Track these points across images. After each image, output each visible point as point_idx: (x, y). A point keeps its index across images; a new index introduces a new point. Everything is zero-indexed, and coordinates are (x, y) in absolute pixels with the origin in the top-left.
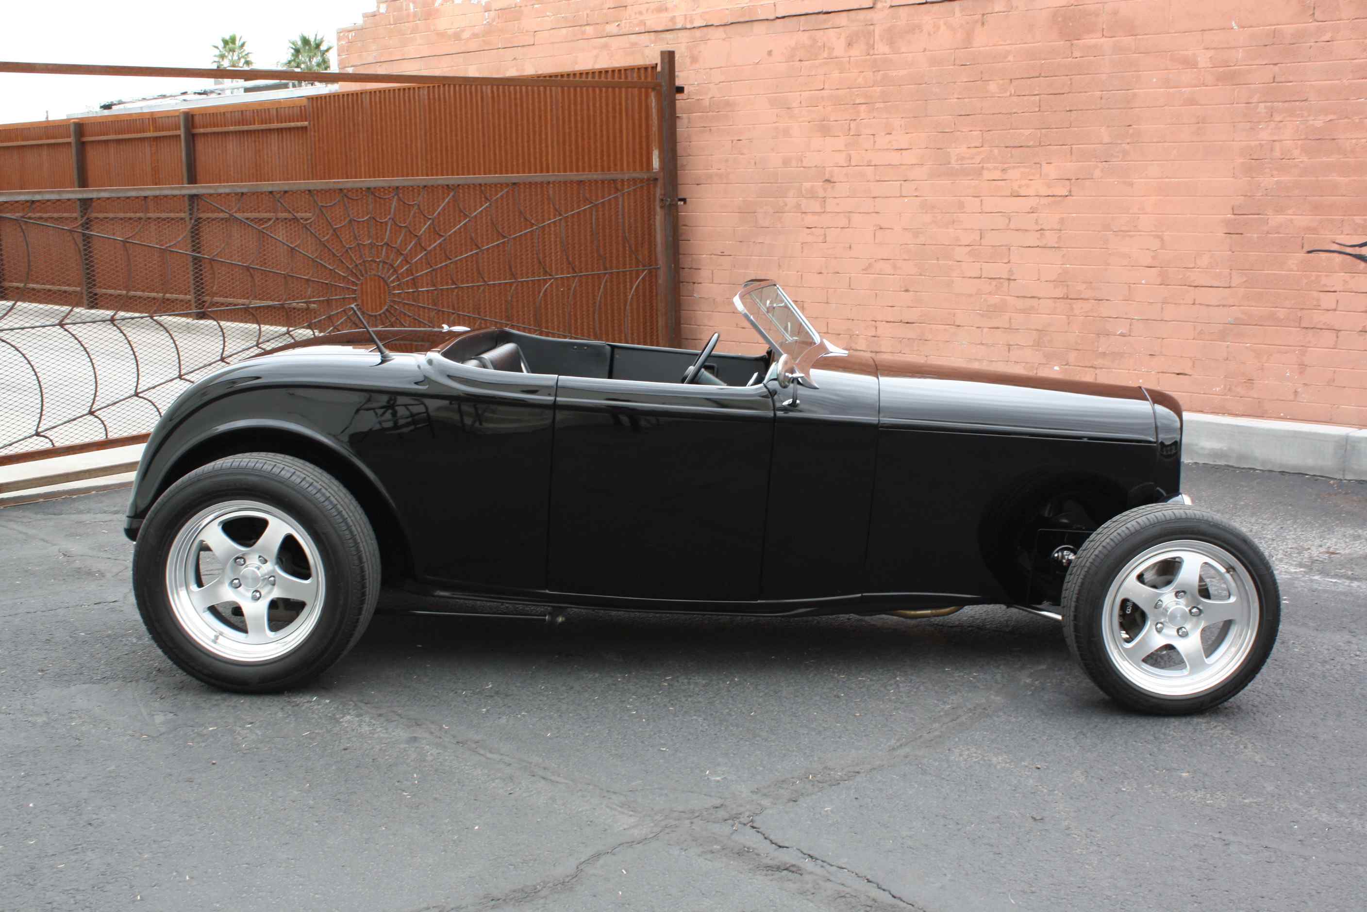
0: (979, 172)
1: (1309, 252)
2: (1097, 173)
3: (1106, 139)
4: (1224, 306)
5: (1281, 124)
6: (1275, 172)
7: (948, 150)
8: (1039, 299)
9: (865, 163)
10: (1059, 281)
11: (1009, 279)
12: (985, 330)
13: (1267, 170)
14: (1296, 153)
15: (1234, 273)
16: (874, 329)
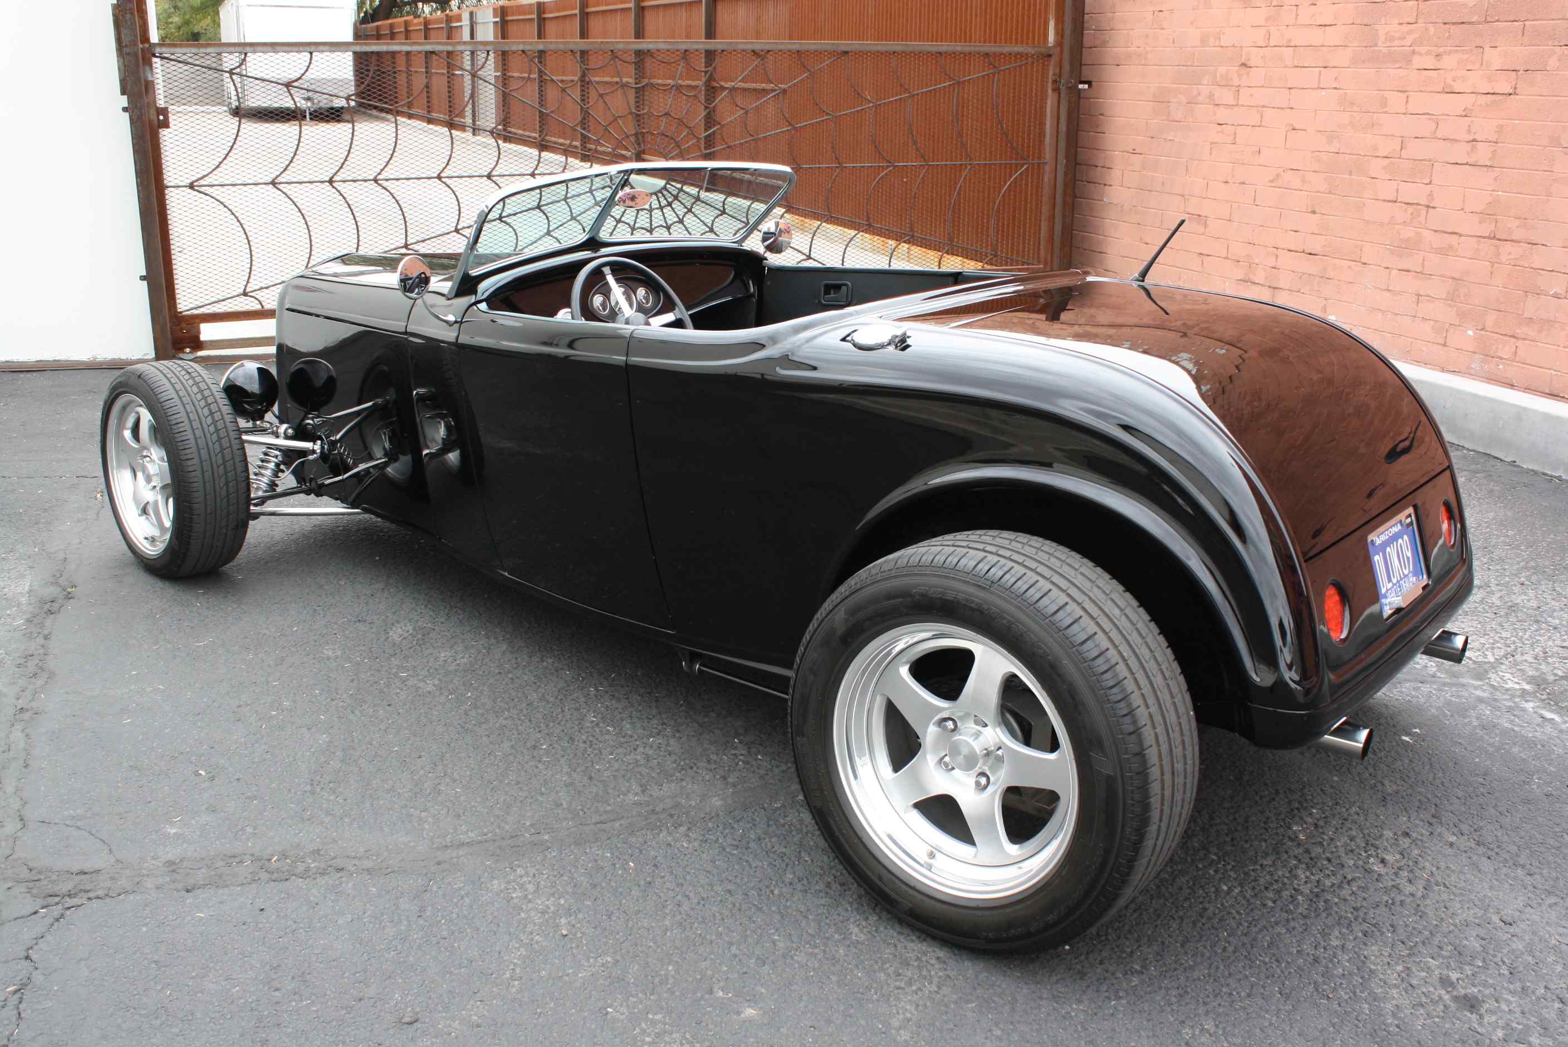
0: (1407, 59)
2: (1553, 63)
7: (1377, 27)
8: (1460, 235)
9: (1285, 43)
10: (1487, 214)
11: (1428, 207)
12: (1394, 272)
16: (1274, 259)
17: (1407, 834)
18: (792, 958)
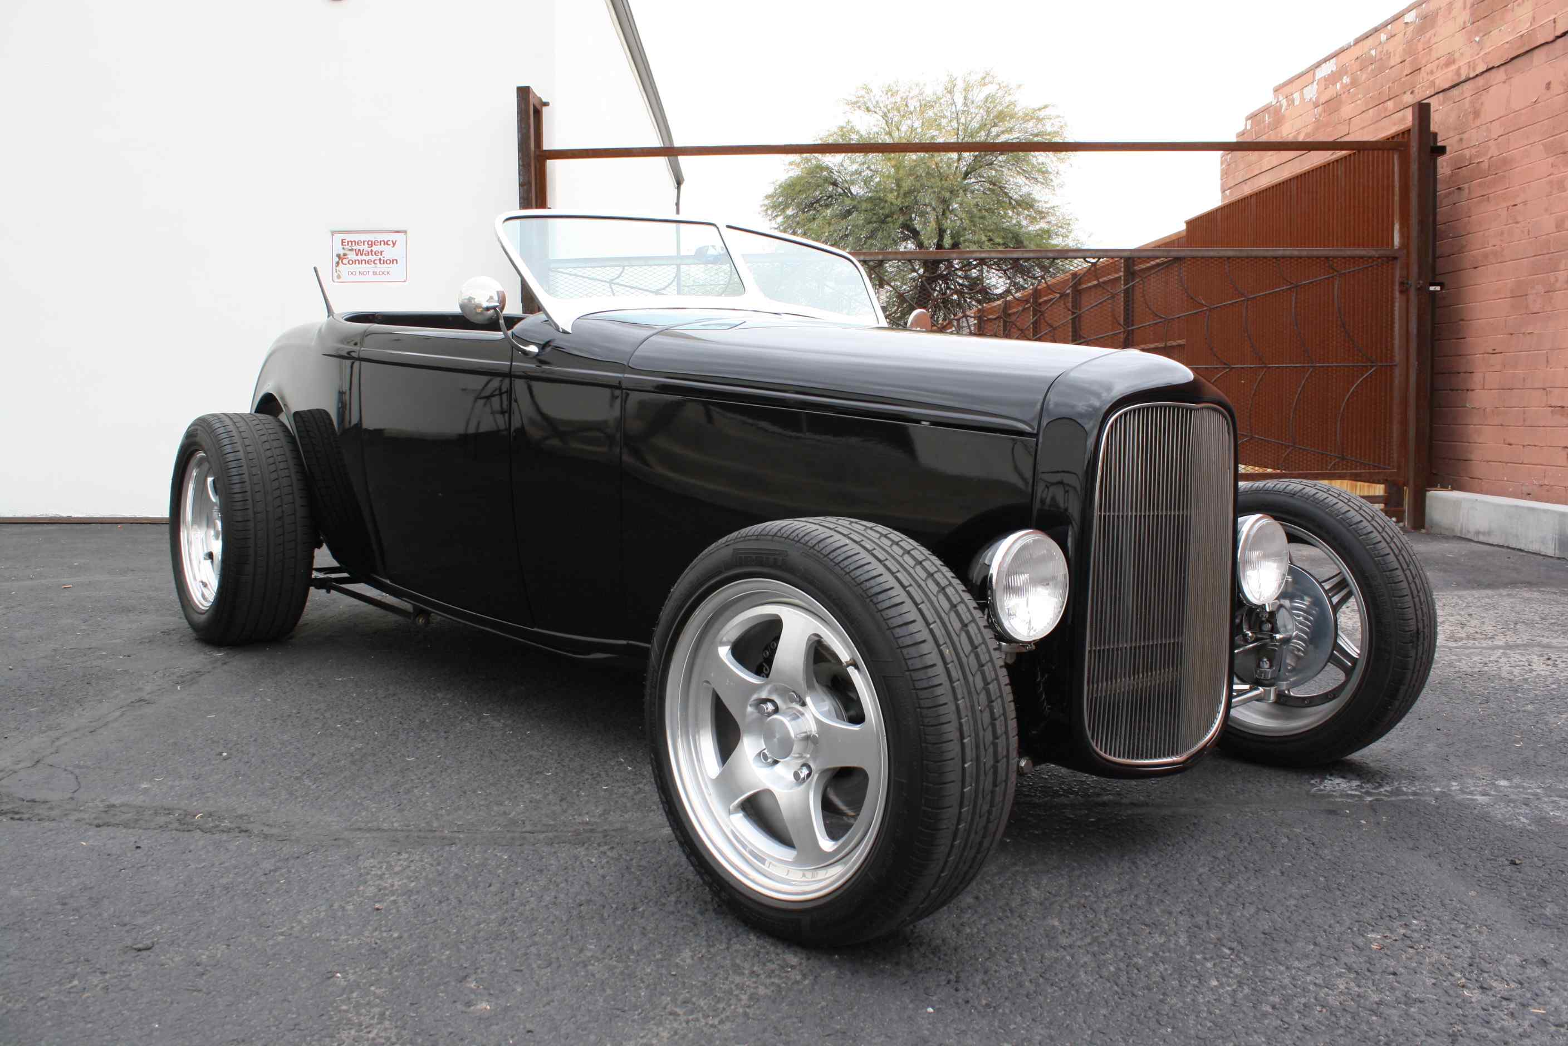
17: (1544, 962)
18: (585, 966)
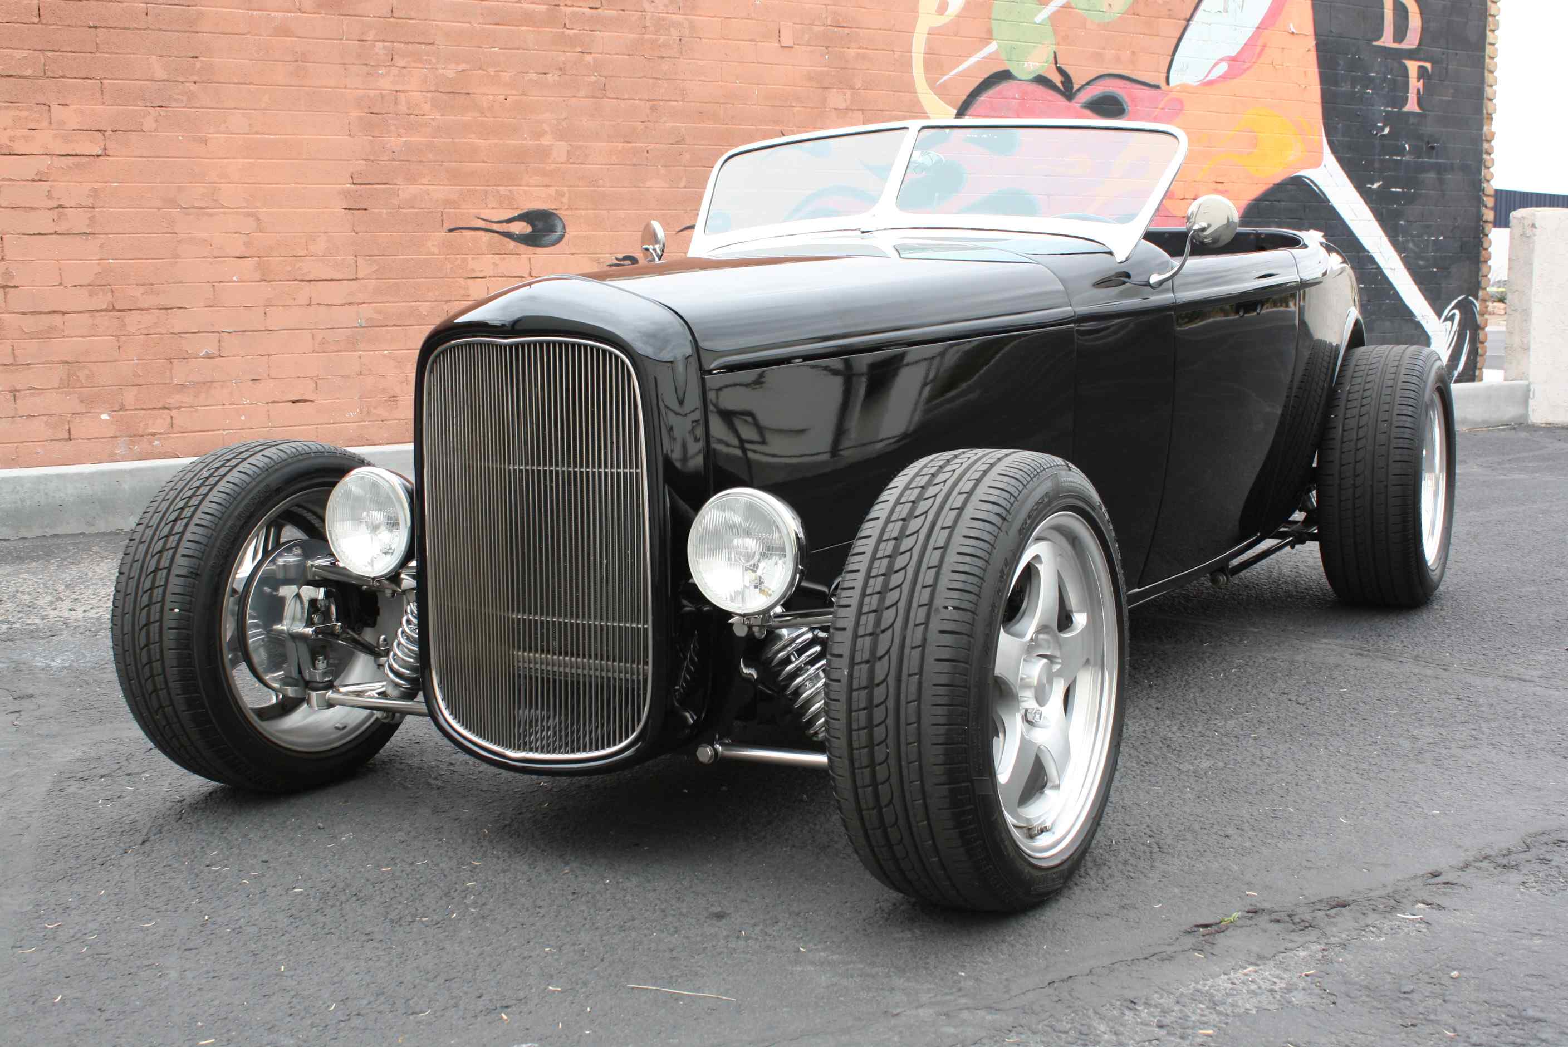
1: (451, 231)
2: (149, 124)
3: (160, 74)
4: (350, 304)
5: (405, 71)
6: (402, 131)
8: (64, 313)
13: (393, 128)
14: (427, 107)
15: (360, 259)
